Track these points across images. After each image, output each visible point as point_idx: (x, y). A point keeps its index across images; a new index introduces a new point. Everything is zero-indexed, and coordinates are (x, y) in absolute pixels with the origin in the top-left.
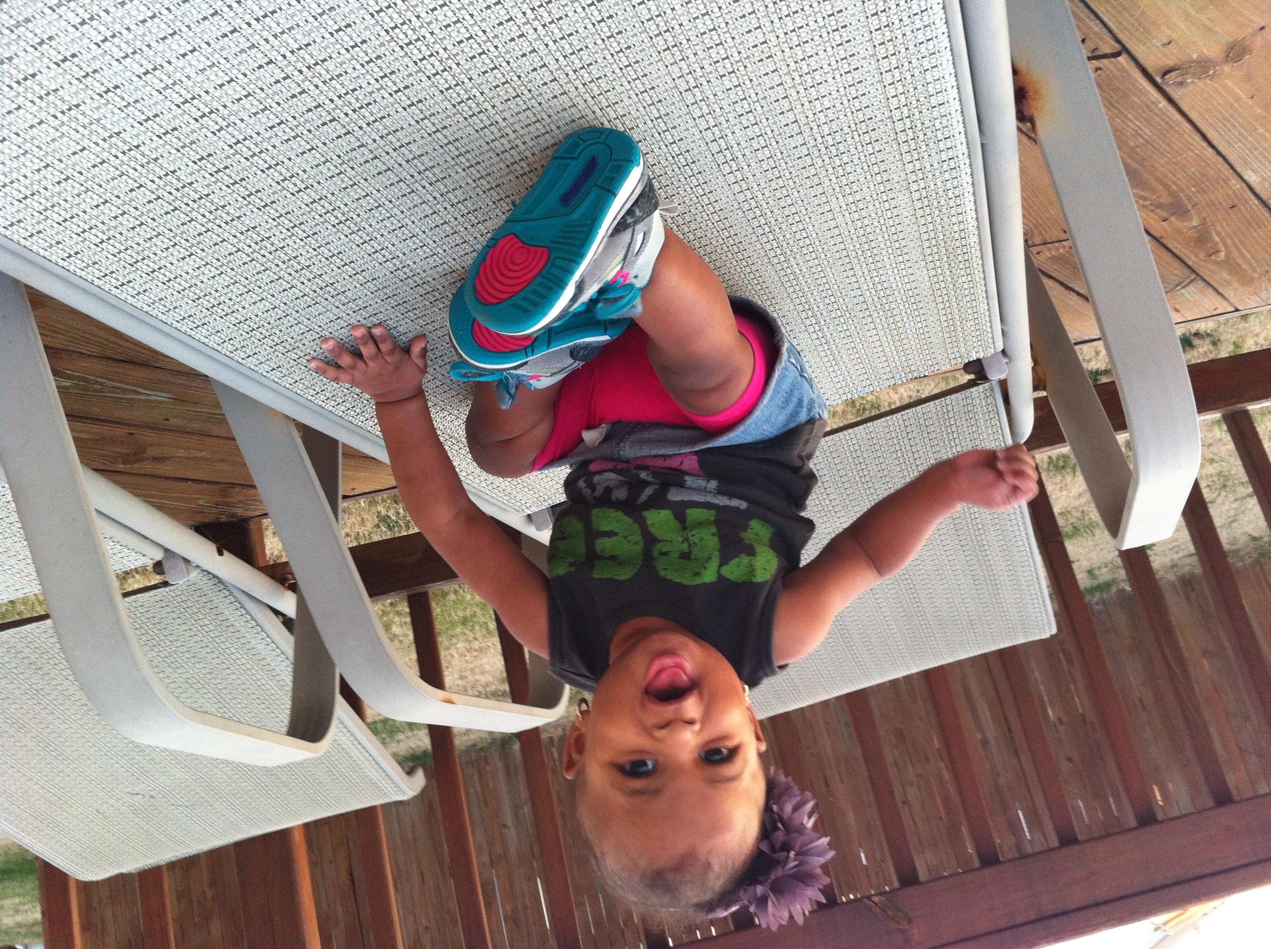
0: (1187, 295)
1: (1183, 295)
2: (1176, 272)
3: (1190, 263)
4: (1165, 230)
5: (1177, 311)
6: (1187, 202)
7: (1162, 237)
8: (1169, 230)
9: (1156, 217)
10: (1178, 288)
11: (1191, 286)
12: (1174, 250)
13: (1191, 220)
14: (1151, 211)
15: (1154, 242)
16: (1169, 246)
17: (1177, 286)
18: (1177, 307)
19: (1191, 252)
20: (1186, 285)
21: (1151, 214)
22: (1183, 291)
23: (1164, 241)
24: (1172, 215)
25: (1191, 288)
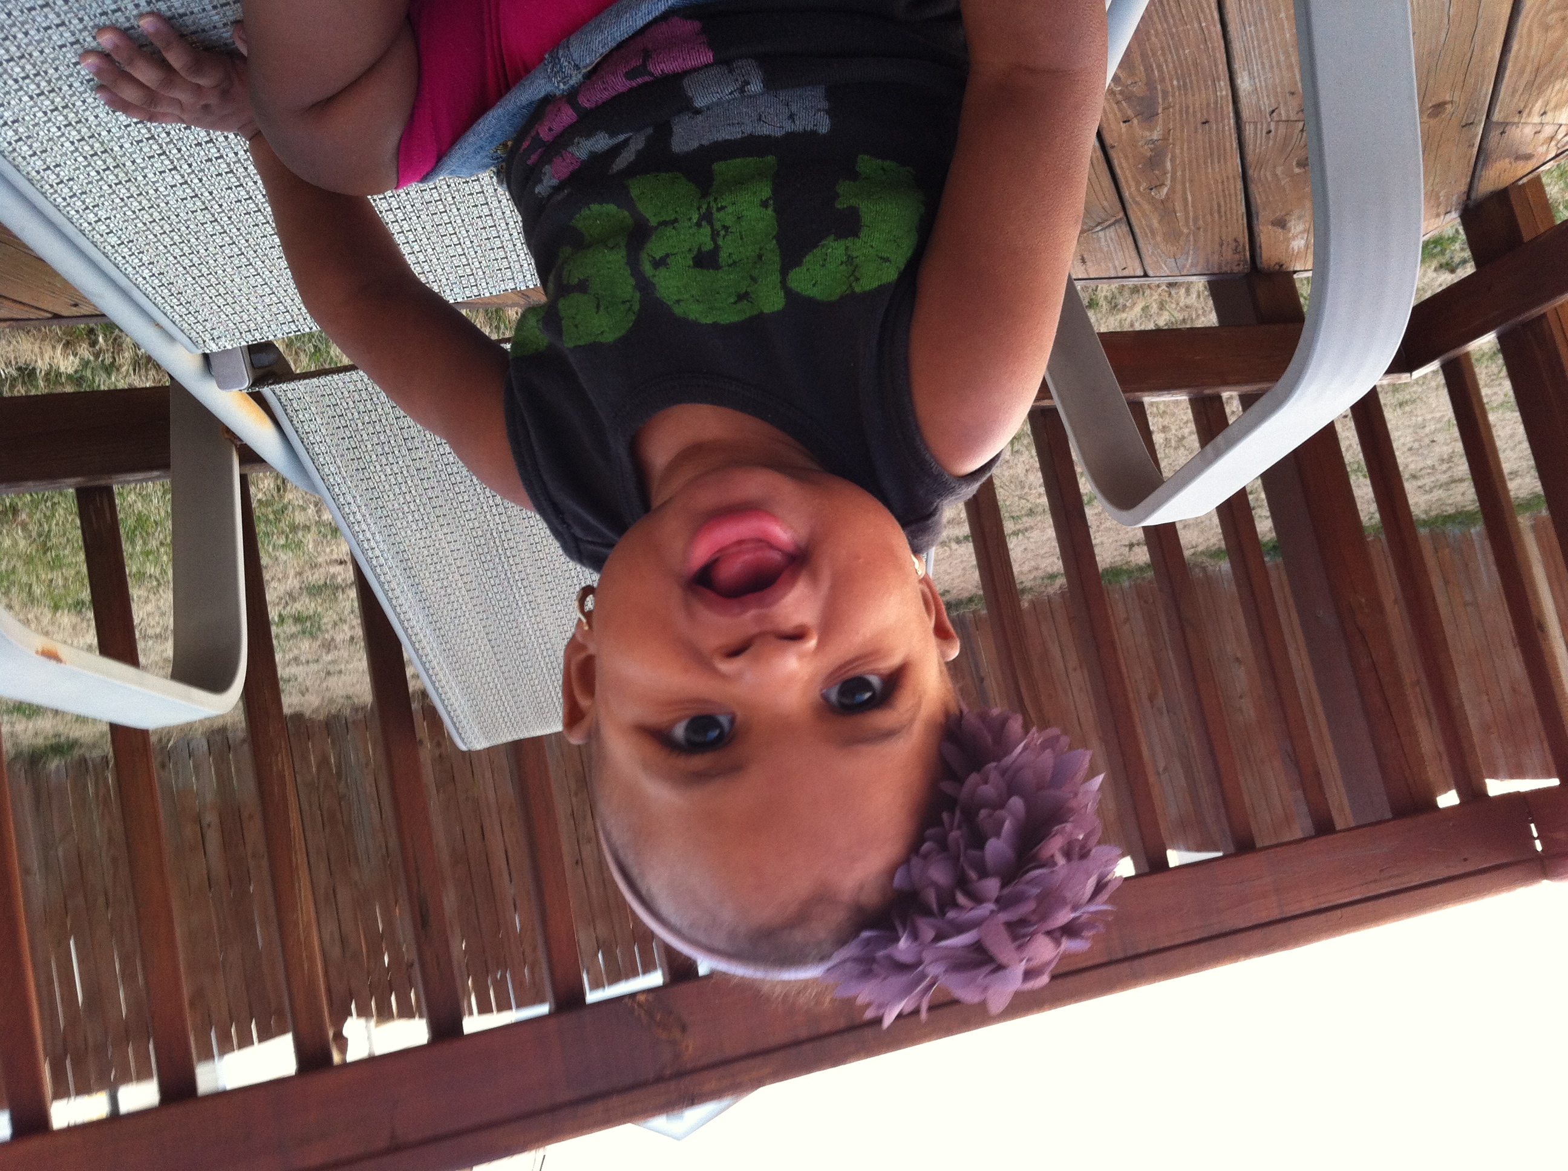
0: (1103, 240)
1: (1099, 239)
2: (1105, 204)
3: (1126, 194)
4: (1120, 135)
5: (1083, 261)
6: (1160, 100)
7: (1113, 147)
8: (1124, 137)
9: (1119, 115)
10: (1099, 228)
11: (1112, 229)
12: (1118, 171)
13: (1151, 130)
14: (1118, 103)
15: (1099, 153)
16: (1116, 163)
17: (1099, 224)
18: (1085, 256)
19: (1134, 178)
20: (1109, 226)
21: (1115, 106)
22: (1101, 234)
23: (1113, 154)
24: (1136, 116)
25: (1111, 232)
